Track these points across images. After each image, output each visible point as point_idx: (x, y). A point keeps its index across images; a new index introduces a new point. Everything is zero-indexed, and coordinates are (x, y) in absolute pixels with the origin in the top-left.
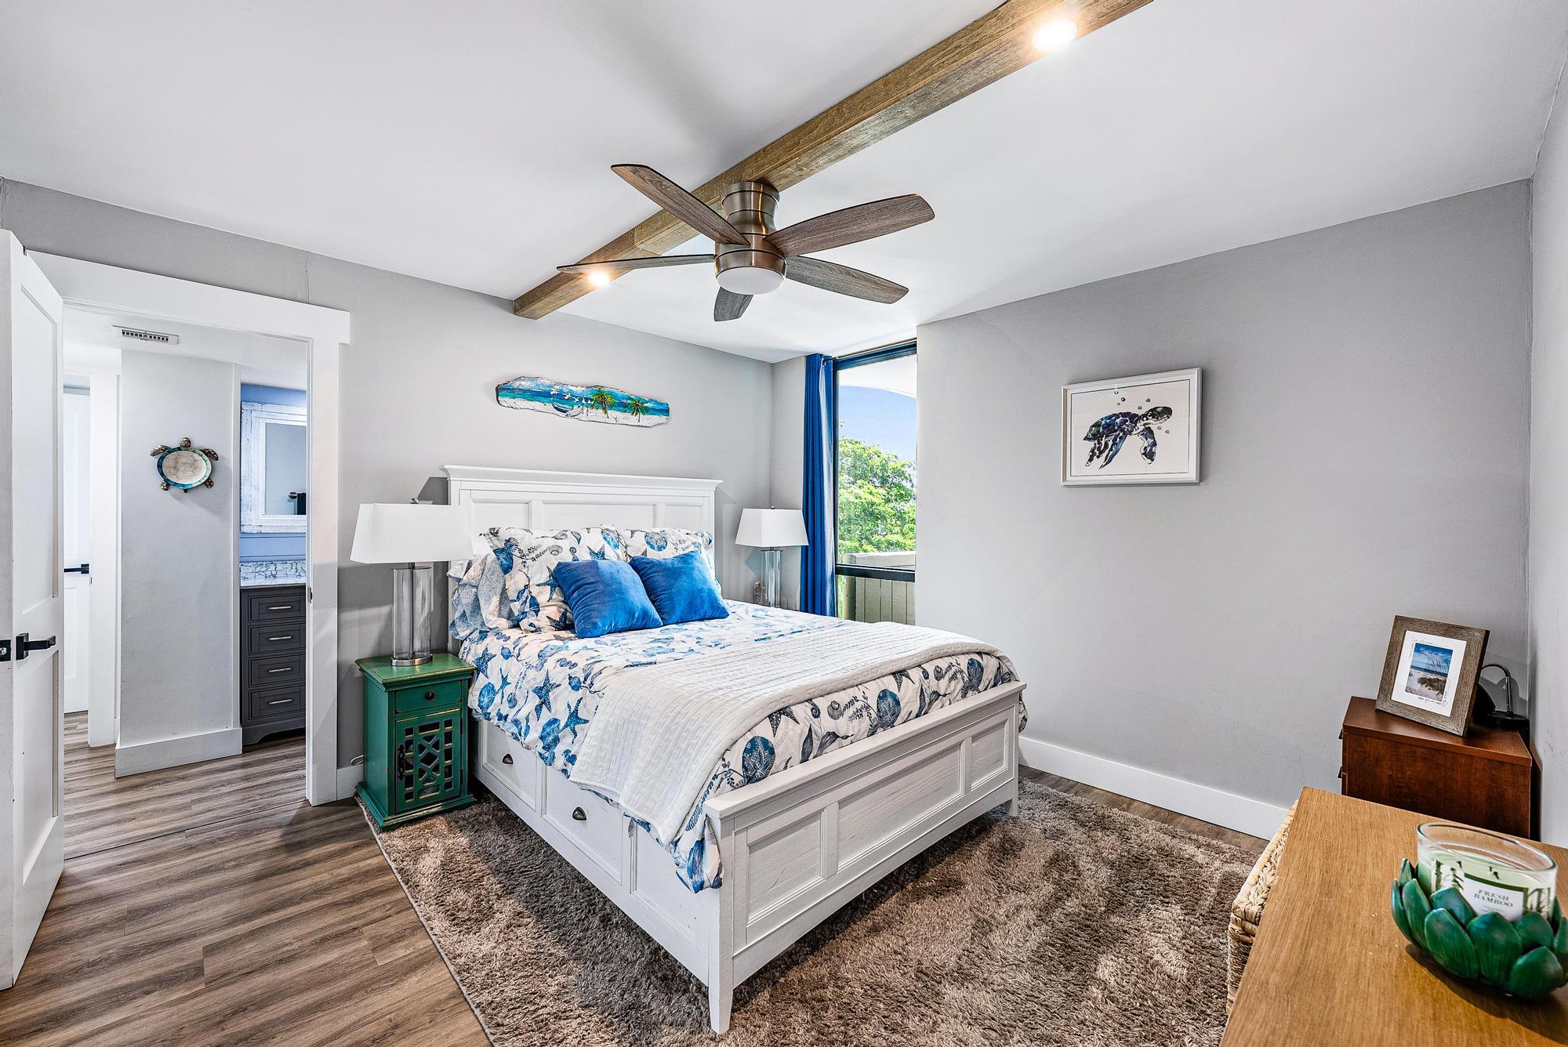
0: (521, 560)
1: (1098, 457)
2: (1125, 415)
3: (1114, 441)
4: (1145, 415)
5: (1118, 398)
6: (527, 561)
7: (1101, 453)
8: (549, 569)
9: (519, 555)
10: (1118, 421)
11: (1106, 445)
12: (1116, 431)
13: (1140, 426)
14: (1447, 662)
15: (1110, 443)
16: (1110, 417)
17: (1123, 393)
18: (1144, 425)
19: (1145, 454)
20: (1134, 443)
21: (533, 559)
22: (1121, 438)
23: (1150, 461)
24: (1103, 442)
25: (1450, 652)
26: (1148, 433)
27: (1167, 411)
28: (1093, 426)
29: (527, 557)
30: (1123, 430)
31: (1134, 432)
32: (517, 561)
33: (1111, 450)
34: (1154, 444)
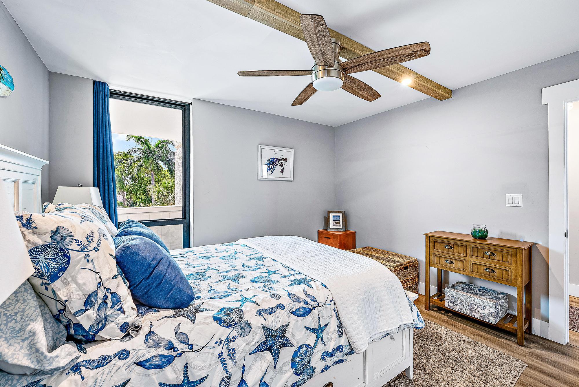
0: (83, 255)
1: (269, 171)
2: (276, 159)
3: (273, 166)
4: (281, 160)
5: (275, 153)
6: (90, 253)
7: (270, 170)
8: (111, 255)
9: (78, 248)
10: (275, 160)
11: (271, 167)
12: (274, 163)
13: (280, 162)
14: (339, 218)
15: (272, 167)
16: (272, 159)
17: (276, 152)
18: (281, 163)
19: (281, 171)
20: (278, 168)
21: (96, 249)
22: (275, 166)
23: (282, 174)
24: (271, 166)
25: (339, 216)
26: (282, 165)
27: (286, 160)
28: (268, 161)
29: (90, 249)
30: (276, 163)
31: (279, 164)
32: (76, 256)
33: (273, 169)
34: (283, 169)
